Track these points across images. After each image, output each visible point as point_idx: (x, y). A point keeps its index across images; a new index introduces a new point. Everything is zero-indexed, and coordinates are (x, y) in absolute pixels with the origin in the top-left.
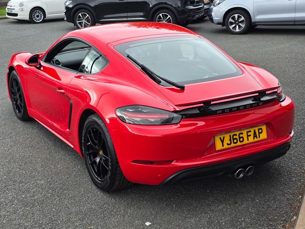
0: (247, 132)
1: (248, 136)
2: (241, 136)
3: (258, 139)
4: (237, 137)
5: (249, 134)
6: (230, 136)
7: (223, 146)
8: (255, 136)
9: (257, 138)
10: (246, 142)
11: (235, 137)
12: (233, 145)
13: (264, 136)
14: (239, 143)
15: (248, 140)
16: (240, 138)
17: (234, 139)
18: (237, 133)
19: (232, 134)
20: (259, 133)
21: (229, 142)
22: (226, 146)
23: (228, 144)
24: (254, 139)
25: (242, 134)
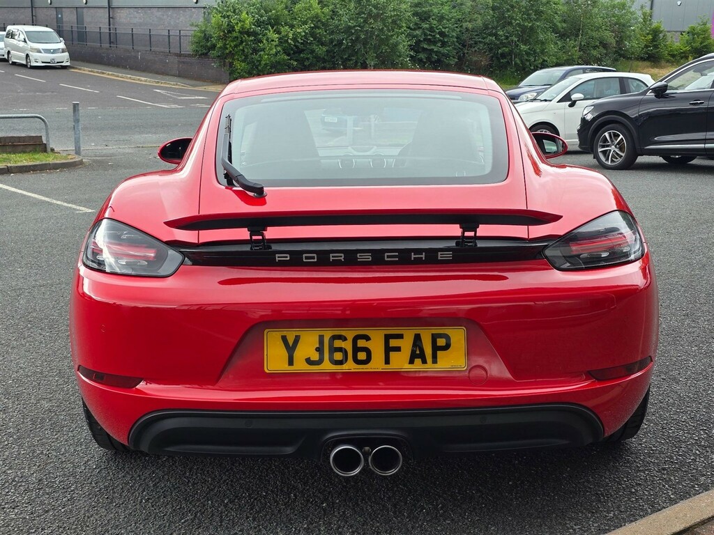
0: (385, 335)
1: (388, 350)
2: (361, 343)
3: (430, 368)
4: (348, 345)
5: (393, 343)
6: (321, 338)
7: (291, 362)
8: (417, 354)
9: (424, 362)
10: (377, 364)
11: (338, 343)
12: (327, 366)
13: (454, 360)
14: (350, 366)
15: (387, 361)
16: (356, 349)
17: (333, 350)
18: (350, 334)
19: (328, 334)
20: (436, 349)
21: (315, 357)
22: (300, 366)
23: (309, 361)
24: (411, 362)
25: (367, 338)
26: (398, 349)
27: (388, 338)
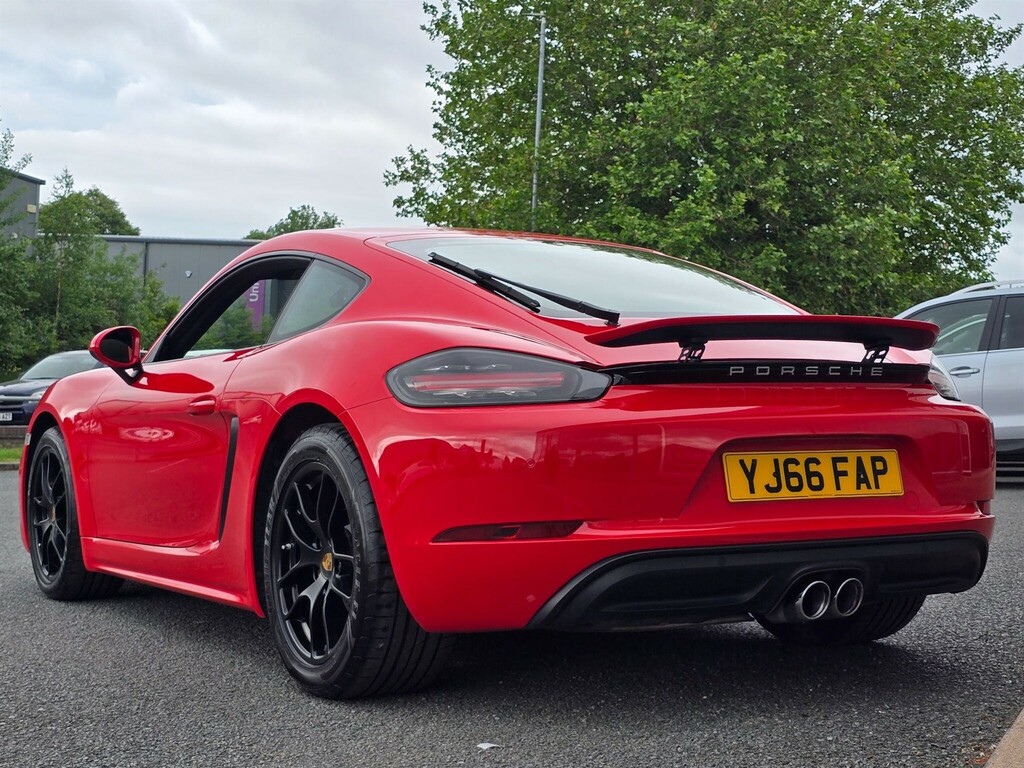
0: (833, 459)
1: (838, 474)
2: (813, 467)
3: (873, 492)
4: (801, 469)
5: (841, 467)
6: (776, 462)
7: (752, 491)
8: (861, 479)
9: (869, 487)
10: (829, 491)
11: (792, 468)
12: (785, 494)
13: (892, 484)
14: (806, 493)
15: (838, 488)
16: (810, 475)
17: (789, 475)
18: (802, 456)
19: (782, 457)
20: (877, 473)
21: (774, 484)
22: (761, 494)
23: (768, 488)
24: (858, 488)
25: (818, 462)
26: (845, 473)
27: (835, 461)
